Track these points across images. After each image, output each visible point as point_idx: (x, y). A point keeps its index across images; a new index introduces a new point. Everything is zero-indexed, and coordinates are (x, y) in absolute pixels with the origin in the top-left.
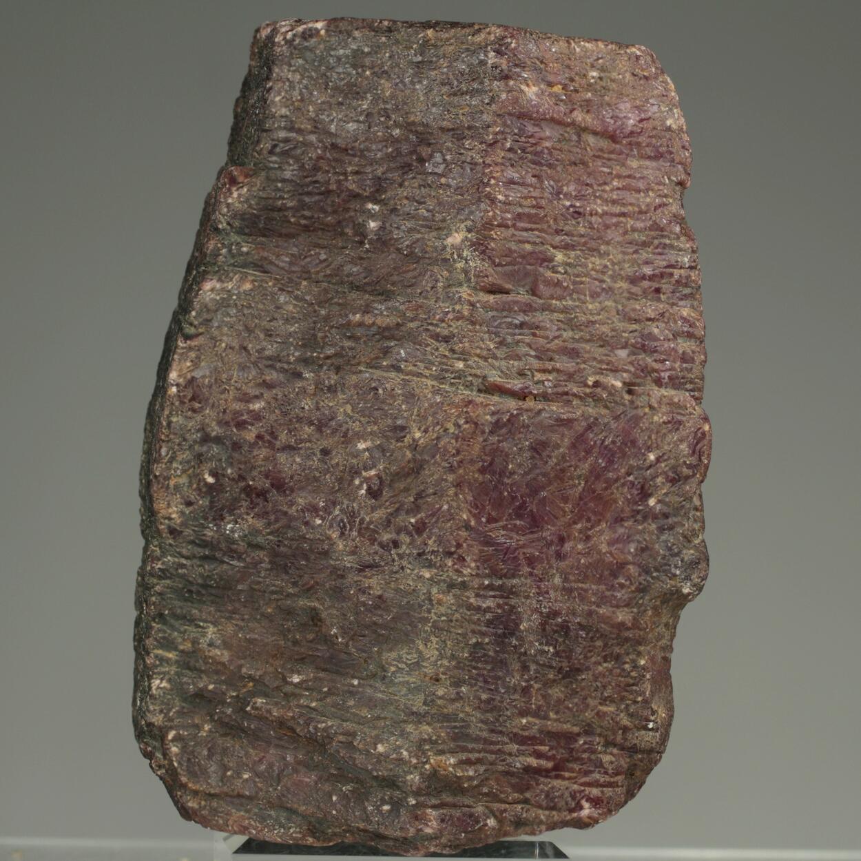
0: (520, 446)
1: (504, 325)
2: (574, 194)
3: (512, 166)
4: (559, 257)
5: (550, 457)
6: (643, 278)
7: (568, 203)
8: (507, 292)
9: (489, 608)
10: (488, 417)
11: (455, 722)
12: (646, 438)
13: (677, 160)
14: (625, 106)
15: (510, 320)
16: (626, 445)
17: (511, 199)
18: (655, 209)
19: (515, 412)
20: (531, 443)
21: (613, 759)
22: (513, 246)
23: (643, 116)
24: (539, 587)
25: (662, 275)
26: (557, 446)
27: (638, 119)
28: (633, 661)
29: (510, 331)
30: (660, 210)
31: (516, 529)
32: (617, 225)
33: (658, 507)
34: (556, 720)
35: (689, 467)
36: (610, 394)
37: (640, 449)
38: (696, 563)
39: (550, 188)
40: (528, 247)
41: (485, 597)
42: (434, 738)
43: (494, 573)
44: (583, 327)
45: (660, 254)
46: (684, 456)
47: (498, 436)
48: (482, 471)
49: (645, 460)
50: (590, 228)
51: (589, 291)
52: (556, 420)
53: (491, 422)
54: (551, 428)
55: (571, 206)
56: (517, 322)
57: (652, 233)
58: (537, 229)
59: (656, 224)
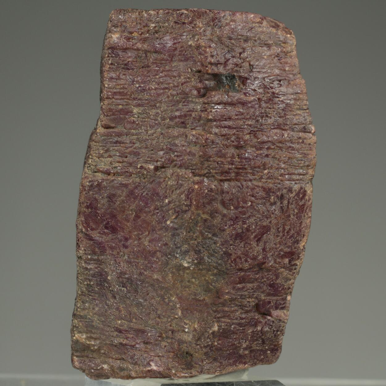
0: (102, 196)
1: (109, 143)
2: (140, 81)
3: (114, 71)
4: (135, 110)
5: (116, 201)
6: (176, 117)
7: (137, 86)
8: (113, 128)
9: (91, 268)
10: (88, 183)
11: (86, 319)
12: (164, 192)
13: (197, 60)
14: (167, 38)
15: (111, 140)
16: (154, 195)
17: (110, 86)
18: (182, 85)
19: (100, 181)
20: (108, 194)
21: (167, 344)
22: (113, 107)
23: (175, 41)
24: (115, 261)
25: (185, 116)
26: (120, 196)
27: (173, 43)
28: (169, 298)
29: (112, 145)
30: (185, 85)
31: (104, 233)
32: (163, 93)
33: (171, 225)
34: (136, 323)
35: (187, 206)
36: (148, 172)
37: (160, 197)
38: (187, 252)
39: (130, 80)
40: (120, 107)
41: (89, 264)
42: (77, 326)
43: (94, 253)
44: (143, 142)
45: (185, 105)
46: (183, 200)
47: (93, 192)
48: (87, 207)
49: (163, 202)
50: (150, 96)
51: (149, 125)
52: (120, 184)
53: (88, 186)
54: (118, 188)
55: (140, 87)
56: (114, 141)
57: (181, 96)
58: (125, 99)
59: (183, 91)
